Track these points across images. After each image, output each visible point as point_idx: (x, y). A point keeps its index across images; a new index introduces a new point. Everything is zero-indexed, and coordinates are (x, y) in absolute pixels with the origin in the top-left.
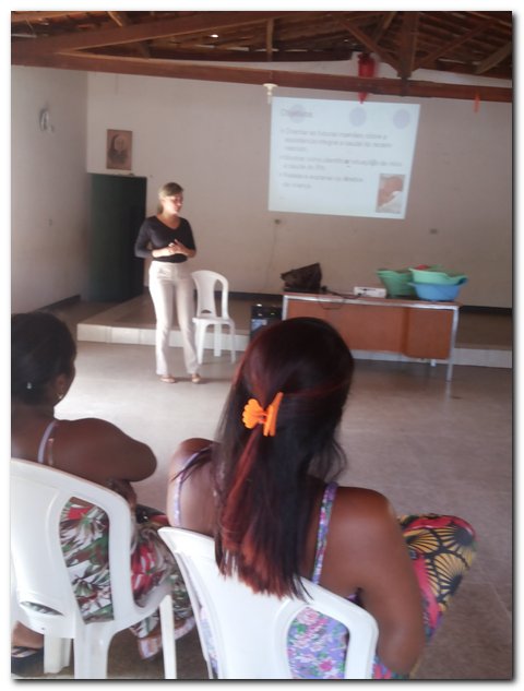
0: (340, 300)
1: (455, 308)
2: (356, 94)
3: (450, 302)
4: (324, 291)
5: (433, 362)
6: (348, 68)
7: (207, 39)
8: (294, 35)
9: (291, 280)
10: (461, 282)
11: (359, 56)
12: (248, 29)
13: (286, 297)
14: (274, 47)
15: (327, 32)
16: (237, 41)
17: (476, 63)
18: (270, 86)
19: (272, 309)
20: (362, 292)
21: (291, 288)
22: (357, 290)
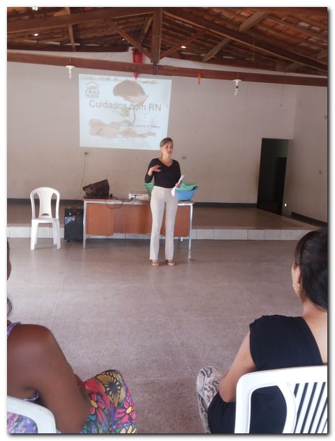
0: (120, 203)
1: (191, 205)
2: (132, 74)
3: (189, 201)
4: (111, 197)
5: (182, 239)
6: (126, 57)
7: (31, 36)
8: (89, 35)
9: (90, 191)
10: (194, 188)
11: (133, 50)
12: (59, 31)
13: (85, 202)
14: (75, 42)
15: (110, 34)
16: (52, 38)
17: (202, 55)
18: (70, 67)
19: (78, 210)
20: (134, 197)
21: (89, 196)
22: (130, 196)
